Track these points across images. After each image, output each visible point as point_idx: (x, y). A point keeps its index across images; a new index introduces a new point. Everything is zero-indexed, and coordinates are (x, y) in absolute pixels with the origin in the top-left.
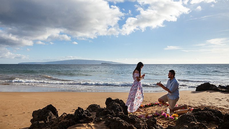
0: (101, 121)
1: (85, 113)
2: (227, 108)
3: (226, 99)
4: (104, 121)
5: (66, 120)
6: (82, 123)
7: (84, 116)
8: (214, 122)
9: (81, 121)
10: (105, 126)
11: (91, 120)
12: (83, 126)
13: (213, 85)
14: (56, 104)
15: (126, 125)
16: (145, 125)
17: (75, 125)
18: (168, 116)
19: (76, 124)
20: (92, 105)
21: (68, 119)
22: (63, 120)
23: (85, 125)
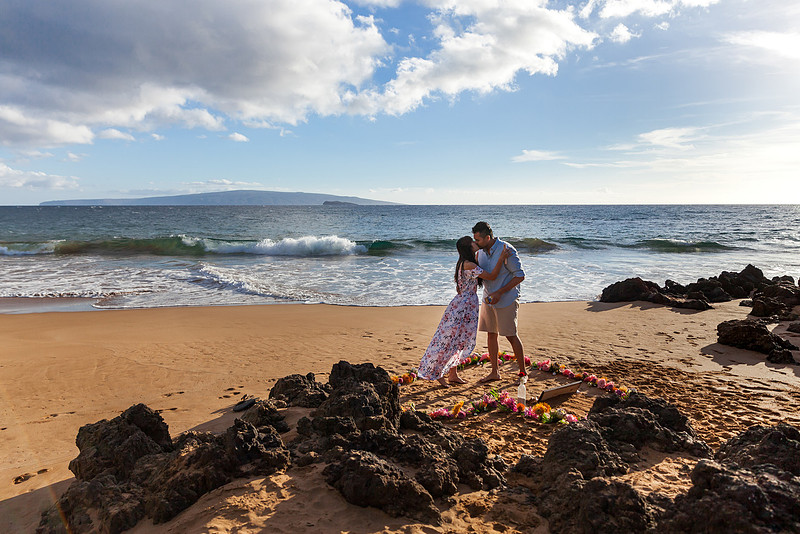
0: (311, 460)
1: (259, 438)
2: (689, 370)
3: (686, 334)
4: (320, 461)
5: (192, 471)
6: (246, 476)
7: (256, 449)
8: (656, 445)
9: (244, 469)
10: (323, 485)
11: (278, 464)
12: (251, 490)
13: (650, 284)
14: (173, 367)
15: (390, 484)
16: (452, 472)
17: (226, 487)
18: (520, 409)
19: (229, 481)
20: (287, 378)
21: (202, 465)
22: (183, 471)
23: (256, 483)
